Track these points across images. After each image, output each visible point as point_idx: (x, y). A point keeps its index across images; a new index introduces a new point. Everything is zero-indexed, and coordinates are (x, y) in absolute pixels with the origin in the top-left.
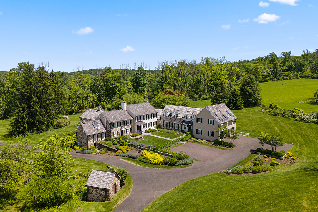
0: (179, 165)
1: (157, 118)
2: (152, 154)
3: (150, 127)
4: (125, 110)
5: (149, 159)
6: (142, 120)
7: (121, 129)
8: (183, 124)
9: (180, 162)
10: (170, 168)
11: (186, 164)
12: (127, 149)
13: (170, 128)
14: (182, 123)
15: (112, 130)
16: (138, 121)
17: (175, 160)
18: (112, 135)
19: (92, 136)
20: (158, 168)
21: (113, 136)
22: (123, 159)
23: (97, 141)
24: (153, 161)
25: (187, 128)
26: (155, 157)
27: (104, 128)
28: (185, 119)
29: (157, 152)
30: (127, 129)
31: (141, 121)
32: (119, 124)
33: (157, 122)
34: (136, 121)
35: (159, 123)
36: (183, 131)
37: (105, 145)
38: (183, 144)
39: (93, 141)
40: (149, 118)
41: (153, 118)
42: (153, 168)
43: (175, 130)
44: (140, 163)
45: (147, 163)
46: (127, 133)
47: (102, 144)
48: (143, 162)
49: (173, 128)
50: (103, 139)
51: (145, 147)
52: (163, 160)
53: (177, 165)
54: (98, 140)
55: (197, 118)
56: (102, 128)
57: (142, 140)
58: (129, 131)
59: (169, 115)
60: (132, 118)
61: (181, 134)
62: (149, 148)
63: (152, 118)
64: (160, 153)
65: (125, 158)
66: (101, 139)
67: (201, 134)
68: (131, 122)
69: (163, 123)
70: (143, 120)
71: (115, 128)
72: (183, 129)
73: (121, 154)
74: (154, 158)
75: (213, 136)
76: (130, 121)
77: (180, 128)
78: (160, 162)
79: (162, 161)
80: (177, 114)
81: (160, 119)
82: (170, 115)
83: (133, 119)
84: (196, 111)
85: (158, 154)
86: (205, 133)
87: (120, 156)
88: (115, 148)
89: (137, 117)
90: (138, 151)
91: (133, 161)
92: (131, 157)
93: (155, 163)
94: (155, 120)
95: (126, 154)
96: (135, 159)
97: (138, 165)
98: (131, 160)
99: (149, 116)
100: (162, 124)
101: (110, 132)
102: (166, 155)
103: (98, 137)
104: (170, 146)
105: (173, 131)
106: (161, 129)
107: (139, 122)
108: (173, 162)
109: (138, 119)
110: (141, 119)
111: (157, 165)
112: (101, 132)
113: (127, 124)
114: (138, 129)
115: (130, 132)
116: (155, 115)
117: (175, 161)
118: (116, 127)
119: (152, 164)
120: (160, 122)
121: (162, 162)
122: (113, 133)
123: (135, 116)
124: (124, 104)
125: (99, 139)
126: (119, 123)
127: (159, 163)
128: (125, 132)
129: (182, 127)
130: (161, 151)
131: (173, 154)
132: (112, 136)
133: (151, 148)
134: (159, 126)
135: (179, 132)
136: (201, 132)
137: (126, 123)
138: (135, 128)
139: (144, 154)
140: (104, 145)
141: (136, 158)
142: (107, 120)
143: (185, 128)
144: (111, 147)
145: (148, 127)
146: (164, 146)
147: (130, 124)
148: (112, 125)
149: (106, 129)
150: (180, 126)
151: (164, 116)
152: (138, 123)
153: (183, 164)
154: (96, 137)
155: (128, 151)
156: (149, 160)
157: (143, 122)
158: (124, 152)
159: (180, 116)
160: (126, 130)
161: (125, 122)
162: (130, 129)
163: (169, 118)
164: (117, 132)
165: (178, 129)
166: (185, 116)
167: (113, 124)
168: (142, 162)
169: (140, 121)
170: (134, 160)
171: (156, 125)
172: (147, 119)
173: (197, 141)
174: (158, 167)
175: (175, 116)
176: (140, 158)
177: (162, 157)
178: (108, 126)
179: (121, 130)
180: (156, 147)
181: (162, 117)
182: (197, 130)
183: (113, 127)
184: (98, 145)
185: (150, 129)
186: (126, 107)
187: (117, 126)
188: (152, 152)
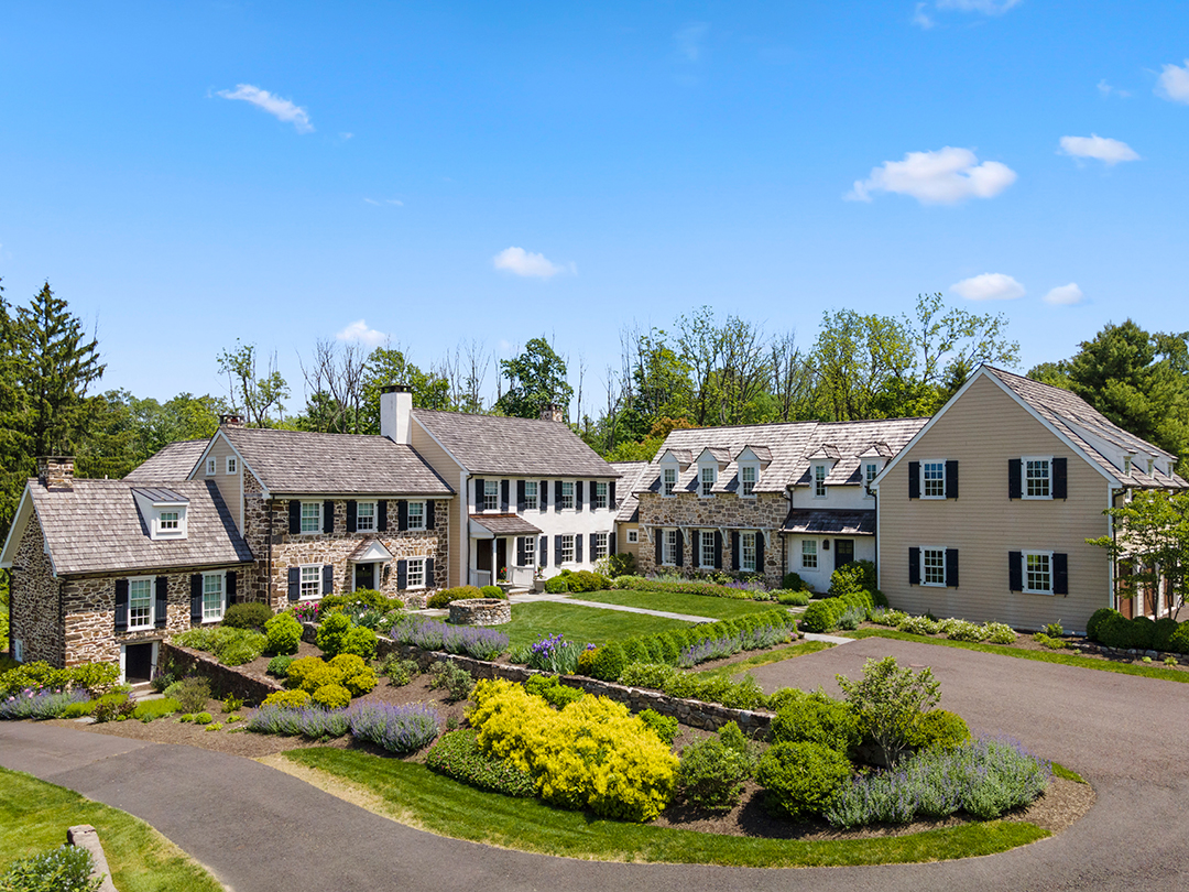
0: (875, 823)
1: (614, 515)
2: (560, 709)
3: (571, 566)
4: (402, 437)
5: (529, 756)
6: (513, 509)
7: (354, 555)
8: (796, 529)
9: (881, 791)
10: (775, 857)
11: (963, 814)
12: (357, 680)
13: (702, 566)
14: (789, 522)
15: (284, 556)
16: (486, 512)
17: (823, 764)
18: (283, 587)
19: (109, 586)
20: (620, 859)
21: (293, 597)
22: (292, 755)
23: (151, 626)
24: (562, 769)
25: (826, 558)
26: (586, 733)
27: (223, 537)
28: (806, 500)
29: (616, 695)
30: (402, 564)
31: (505, 515)
32: (342, 515)
33: (613, 535)
34: (472, 510)
35: (627, 545)
36: (794, 582)
37: (206, 657)
38: (831, 645)
39: (120, 627)
40: (561, 503)
41: (586, 506)
42: (565, 858)
43: (743, 578)
44: (433, 791)
45: (509, 794)
46: (401, 586)
47: (186, 650)
48: (466, 781)
49: (718, 565)
50: (213, 615)
51: (511, 661)
52: (676, 759)
53: (857, 827)
54: (161, 623)
55: (914, 467)
56: (212, 539)
57: (497, 622)
58: (416, 579)
59: (694, 484)
60: (441, 488)
61: (782, 598)
62: (538, 660)
63: (579, 508)
64: (635, 705)
65: (308, 753)
66: (196, 619)
67: (953, 580)
68: (435, 514)
69: (650, 539)
70: (521, 509)
71: (309, 538)
72: (795, 564)
73: (294, 717)
74: (583, 742)
75: (1061, 587)
76: (430, 504)
77: (772, 563)
78: (646, 788)
79: (668, 774)
80: (749, 472)
81: (635, 518)
82: (700, 485)
83: (453, 493)
84: (885, 437)
85: (623, 708)
86: (983, 571)
87: (284, 734)
88: (269, 673)
89: (480, 485)
90: (445, 694)
91: (374, 780)
92: (366, 742)
93: (583, 797)
94: (601, 521)
95: (334, 717)
96: (402, 755)
97: (406, 818)
98: (352, 772)
99: (562, 494)
100: (646, 549)
101: (266, 567)
102: (702, 719)
103: (162, 594)
104: (726, 651)
105: (723, 583)
106: (639, 578)
107: (494, 516)
108: (802, 783)
109: (482, 500)
110: (505, 499)
111: (609, 817)
112: (197, 557)
113: (403, 526)
114: (484, 563)
115: (431, 583)
116: (600, 493)
117: (818, 766)
118: (314, 533)
119: (558, 802)
120: (633, 536)
121: (661, 785)
122: (293, 573)
123: (464, 475)
124: (393, 404)
125: (177, 613)
126: (340, 510)
127: (630, 794)
128: (385, 582)
129: (784, 558)
130: (649, 687)
131: (772, 707)
132: (283, 602)
133: (562, 659)
134: (626, 563)
135: (768, 587)
136: (950, 568)
137: (397, 514)
138: (465, 555)
139: (489, 704)
140: (195, 653)
141: (413, 750)
142: (249, 480)
143: (810, 561)
144: (240, 669)
145: (558, 562)
146: (672, 644)
147: (430, 525)
148: (283, 515)
149: (239, 543)
150: (772, 549)
151: (662, 491)
152: (482, 521)
153: (923, 815)
154: (142, 593)
155: (358, 692)
156: (524, 766)
157: (521, 521)
158: (323, 698)
159: (772, 480)
160: (394, 567)
161: (392, 512)
162: (429, 562)
163: (692, 501)
164: (328, 570)
165: (760, 568)
166: (807, 477)
167: (294, 507)
168: (457, 788)
169: (498, 511)
170: (387, 763)
171: (607, 558)
172: (551, 508)
173: (932, 633)
174: (616, 845)
175: (734, 483)
176: (446, 748)
177: (667, 737)
178: (254, 523)
179: (358, 559)
180: (599, 651)
181: (648, 501)
182: (914, 553)
183: (295, 527)
184: (160, 659)
185: (566, 573)
186: (411, 419)
187: (329, 528)
188: (560, 690)
